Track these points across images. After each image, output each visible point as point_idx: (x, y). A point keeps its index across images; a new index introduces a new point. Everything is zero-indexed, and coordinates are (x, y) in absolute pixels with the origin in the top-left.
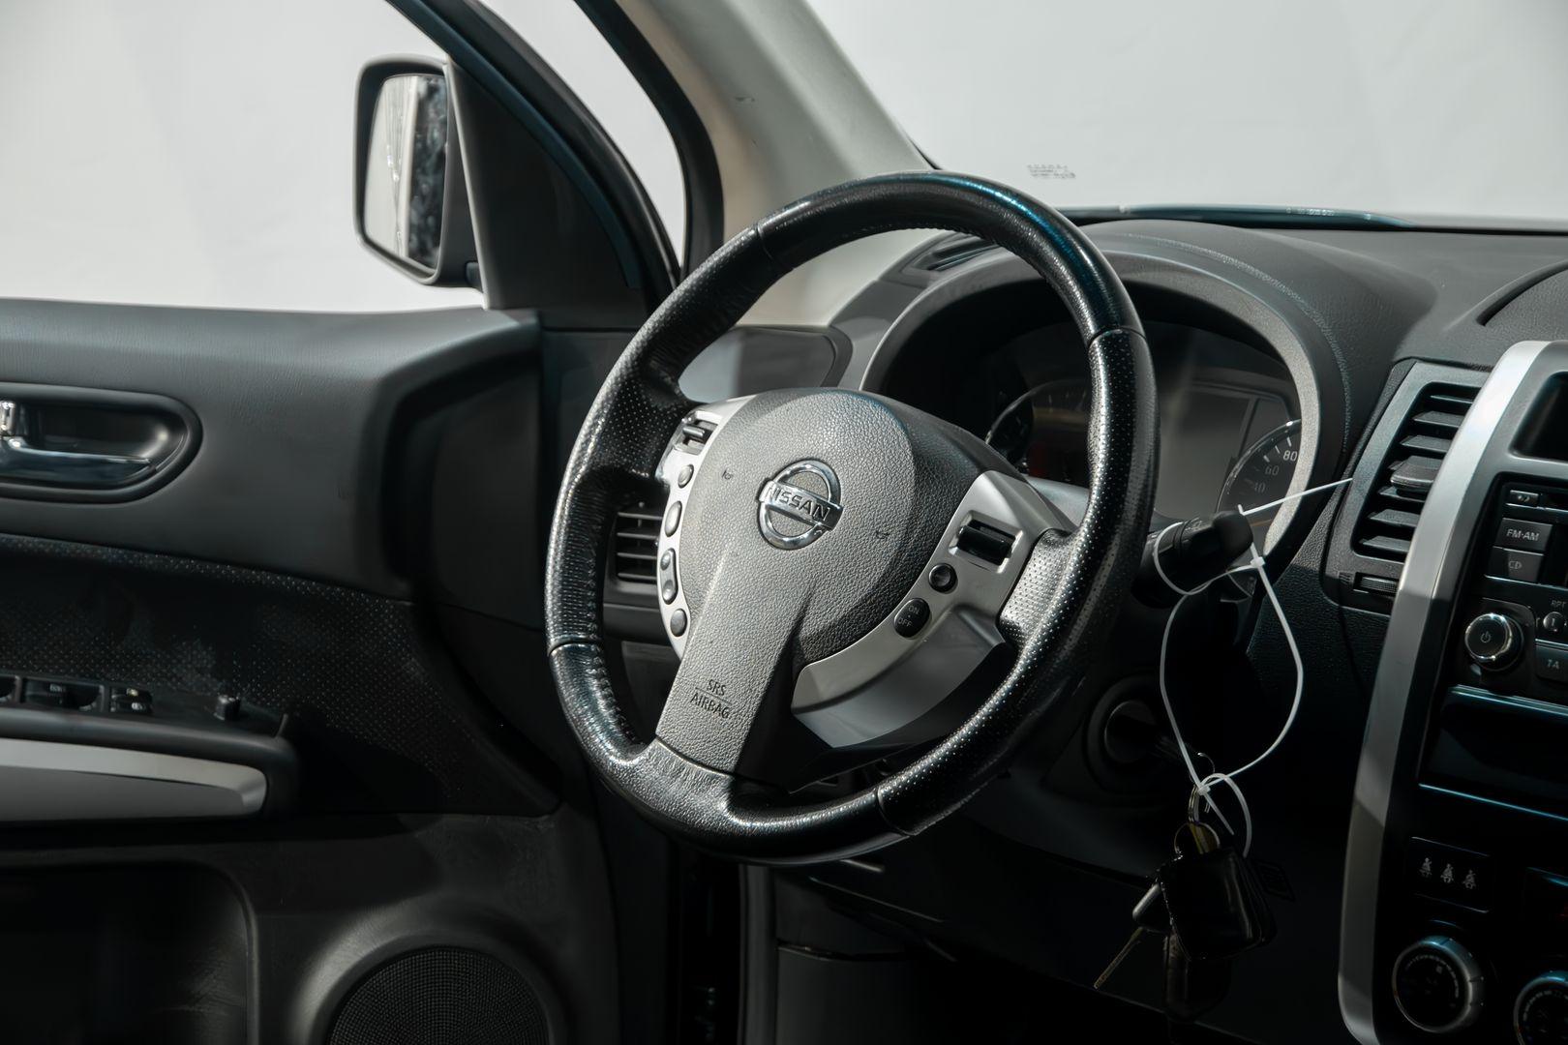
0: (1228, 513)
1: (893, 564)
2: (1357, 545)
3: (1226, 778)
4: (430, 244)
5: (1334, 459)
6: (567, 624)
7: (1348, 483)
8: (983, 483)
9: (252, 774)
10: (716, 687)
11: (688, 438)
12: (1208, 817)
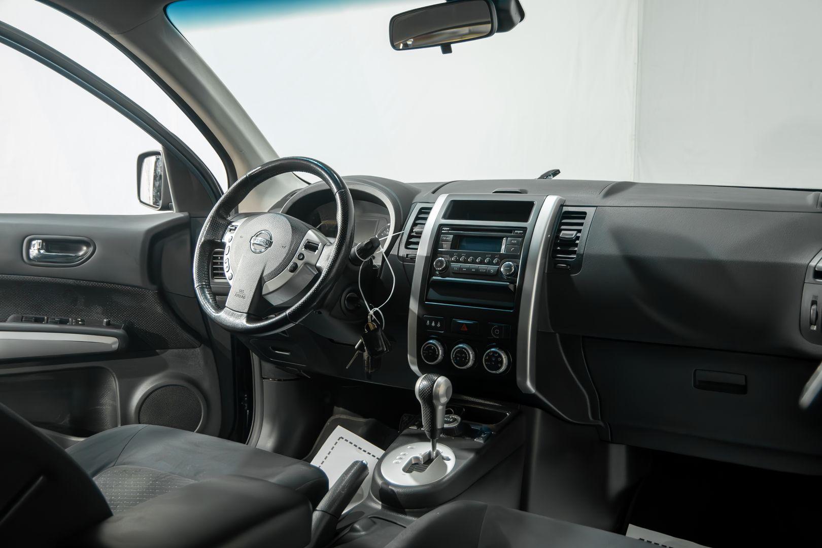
0: (374, 237)
1: (287, 255)
2: (406, 247)
3: (377, 309)
4: (158, 200)
5: (399, 227)
6: (200, 280)
7: (403, 233)
8: (310, 232)
9: (115, 339)
10: (241, 291)
11: (231, 230)
12: (374, 321)
